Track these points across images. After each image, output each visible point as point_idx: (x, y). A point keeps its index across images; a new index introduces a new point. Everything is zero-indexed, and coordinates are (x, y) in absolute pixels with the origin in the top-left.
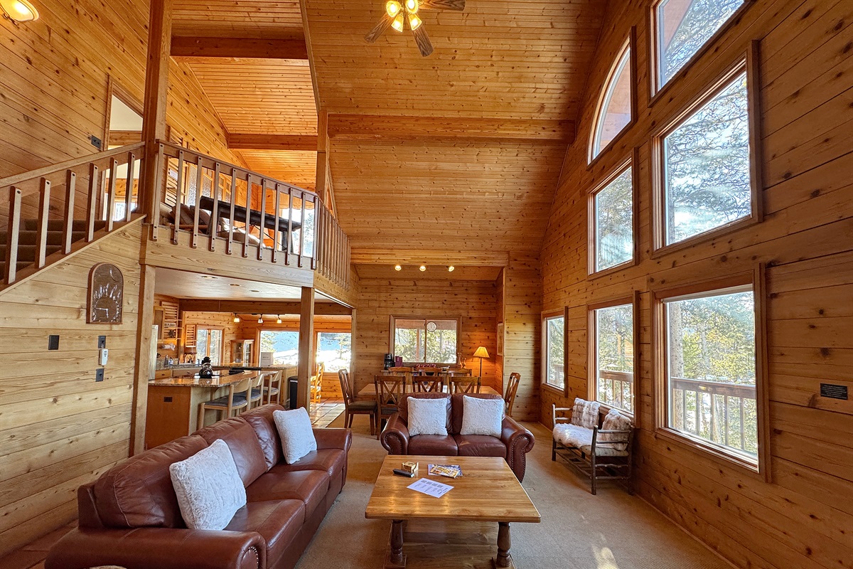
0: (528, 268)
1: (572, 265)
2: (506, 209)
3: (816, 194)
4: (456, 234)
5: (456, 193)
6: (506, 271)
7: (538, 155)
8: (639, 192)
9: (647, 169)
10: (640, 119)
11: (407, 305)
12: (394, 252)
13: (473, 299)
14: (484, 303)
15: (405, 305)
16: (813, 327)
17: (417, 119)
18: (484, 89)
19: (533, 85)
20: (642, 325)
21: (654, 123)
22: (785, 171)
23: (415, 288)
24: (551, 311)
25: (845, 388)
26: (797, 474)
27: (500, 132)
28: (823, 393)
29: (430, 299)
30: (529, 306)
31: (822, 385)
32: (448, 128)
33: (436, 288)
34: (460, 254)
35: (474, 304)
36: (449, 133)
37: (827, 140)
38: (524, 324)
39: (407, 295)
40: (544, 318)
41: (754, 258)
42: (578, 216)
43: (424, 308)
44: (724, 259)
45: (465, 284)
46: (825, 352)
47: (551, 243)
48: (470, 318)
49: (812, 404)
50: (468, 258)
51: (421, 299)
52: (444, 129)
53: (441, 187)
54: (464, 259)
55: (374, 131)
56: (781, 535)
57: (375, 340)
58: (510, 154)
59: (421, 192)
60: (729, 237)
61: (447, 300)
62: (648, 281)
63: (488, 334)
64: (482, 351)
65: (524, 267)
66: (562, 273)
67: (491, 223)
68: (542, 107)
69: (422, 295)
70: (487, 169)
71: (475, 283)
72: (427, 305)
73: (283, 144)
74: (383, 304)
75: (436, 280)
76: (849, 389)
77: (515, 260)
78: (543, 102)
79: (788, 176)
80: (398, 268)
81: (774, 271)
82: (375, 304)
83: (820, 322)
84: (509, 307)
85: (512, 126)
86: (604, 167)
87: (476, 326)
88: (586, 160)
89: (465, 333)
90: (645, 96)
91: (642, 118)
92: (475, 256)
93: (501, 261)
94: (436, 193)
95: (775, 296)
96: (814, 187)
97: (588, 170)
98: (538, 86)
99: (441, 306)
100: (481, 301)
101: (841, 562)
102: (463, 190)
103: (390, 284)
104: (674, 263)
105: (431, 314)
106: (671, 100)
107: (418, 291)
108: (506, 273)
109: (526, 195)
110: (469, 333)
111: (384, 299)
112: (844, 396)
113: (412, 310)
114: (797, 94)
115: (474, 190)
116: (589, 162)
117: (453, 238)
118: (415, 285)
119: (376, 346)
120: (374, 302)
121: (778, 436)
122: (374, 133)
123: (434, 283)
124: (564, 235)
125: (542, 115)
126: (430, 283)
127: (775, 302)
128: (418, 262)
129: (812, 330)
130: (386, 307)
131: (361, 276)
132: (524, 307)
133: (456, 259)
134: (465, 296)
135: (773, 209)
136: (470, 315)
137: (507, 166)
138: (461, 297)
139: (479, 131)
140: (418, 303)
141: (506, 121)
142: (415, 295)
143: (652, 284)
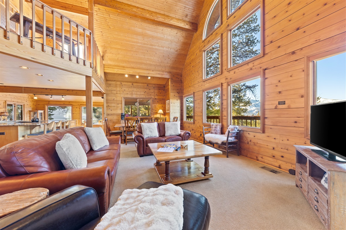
0: (178, 79)
1: (196, 77)
2: (171, 55)
3: (279, 47)
4: (152, 63)
5: (152, 45)
6: (171, 80)
7: (184, 35)
8: (222, 49)
9: (226, 41)
10: (223, 24)
11: (130, 93)
12: (125, 68)
13: (156, 91)
14: (161, 93)
15: (129, 93)
16: (277, 86)
17: (138, 8)
18: (166, 2)
19: (184, 5)
20: (223, 94)
21: (228, 25)
22: (271, 41)
23: (132, 86)
24: (187, 94)
25: (285, 101)
26: (271, 128)
27: (172, 22)
28: (279, 104)
29: (139, 91)
30: (179, 94)
31: (279, 102)
32: (151, 15)
33: (142, 86)
34: (153, 72)
35: (157, 94)
36: (151, 17)
37: (283, 31)
38: (177, 100)
39: (129, 89)
40: (184, 97)
41: (261, 68)
42: (199, 59)
43: (137, 94)
44: (251, 69)
45: (153, 85)
46: (280, 92)
47: (187, 70)
48: (156, 99)
49: (276, 108)
50: (156, 74)
51: (135, 91)
52: (150, 15)
53: (147, 42)
54: (154, 74)
55: (118, 8)
56: (266, 146)
57: (115, 108)
58: (174, 32)
59: (138, 43)
60: (253, 62)
61: (146, 91)
62: (225, 79)
63: (162, 105)
64: (161, 111)
65: (177, 79)
66: (192, 80)
67: (166, 60)
68: (187, 16)
69: (136, 89)
70: (165, 37)
71: (157, 85)
72: (138, 93)
73: (62, 7)
74: (118, 92)
75: (142, 83)
76: (286, 102)
77: (174, 76)
78: (187, 13)
79: (271, 42)
80: (126, 76)
81: (266, 71)
82: (115, 92)
83: (279, 84)
84: (171, 94)
85: (176, 21)
86: (209, 41)
87: (158, 102)
88: (202, 39)
89: (153, 105)
90: (226, 15)
91: (224, 23)
92: (159, 73)
93: (168, 76)
94: (144, 44)
95: (266, 78)
96: (278, 45)
97: (203, 42)
98: (186, 6)
99: (144, 93)
100: (160, 92)
101: (282, 148)
102: (156, 44)
103: (121, 84)
104: (235, 72)
105: (139, 97)
106: (235, 17)
107: (135, 87)
108: (171, 81)
109: (179, 50)
110: (155, 105)
111: (119, 90)
112: (284, 104)
113: (132, 95)
114: (275, 17)
115: (160, 45)
116: (203, 39)
117: (151, 65)
118: (133, 85)
119: (116, 110)
120: (114, 91)
121: (266, 119)
122: (118, 9)
123: (141, 84)
124: (193, 66)
125: (186, 19)
126: (139, 84)
127: (266, 80)
128: (136, 74)
129: (277, 87)
130: (120, 94)
131: (108, 79)
132: (177, 93)
133: (152, 74)
134: (154, 90)
135: (266, 52)
136: (156, 98)
137: (173, 37)
138: (152, 91)
139: (164, 20)
140: (134, 92)
141: (174, 18)
142: (133, 89)
143: (227, 80)
